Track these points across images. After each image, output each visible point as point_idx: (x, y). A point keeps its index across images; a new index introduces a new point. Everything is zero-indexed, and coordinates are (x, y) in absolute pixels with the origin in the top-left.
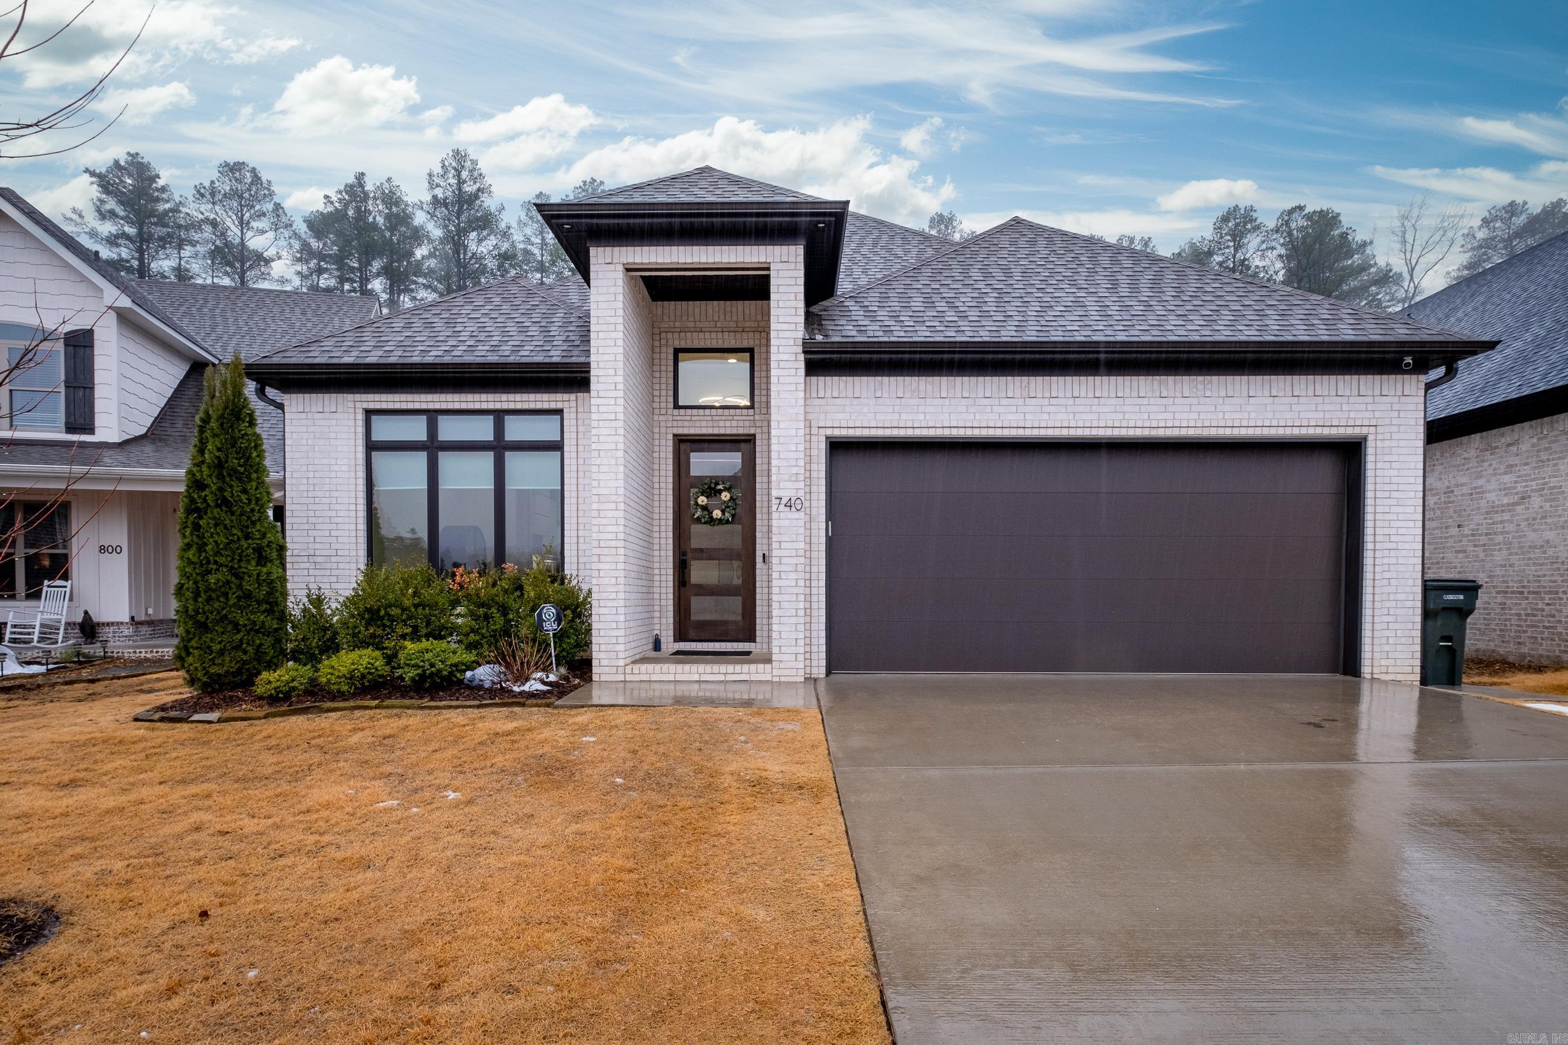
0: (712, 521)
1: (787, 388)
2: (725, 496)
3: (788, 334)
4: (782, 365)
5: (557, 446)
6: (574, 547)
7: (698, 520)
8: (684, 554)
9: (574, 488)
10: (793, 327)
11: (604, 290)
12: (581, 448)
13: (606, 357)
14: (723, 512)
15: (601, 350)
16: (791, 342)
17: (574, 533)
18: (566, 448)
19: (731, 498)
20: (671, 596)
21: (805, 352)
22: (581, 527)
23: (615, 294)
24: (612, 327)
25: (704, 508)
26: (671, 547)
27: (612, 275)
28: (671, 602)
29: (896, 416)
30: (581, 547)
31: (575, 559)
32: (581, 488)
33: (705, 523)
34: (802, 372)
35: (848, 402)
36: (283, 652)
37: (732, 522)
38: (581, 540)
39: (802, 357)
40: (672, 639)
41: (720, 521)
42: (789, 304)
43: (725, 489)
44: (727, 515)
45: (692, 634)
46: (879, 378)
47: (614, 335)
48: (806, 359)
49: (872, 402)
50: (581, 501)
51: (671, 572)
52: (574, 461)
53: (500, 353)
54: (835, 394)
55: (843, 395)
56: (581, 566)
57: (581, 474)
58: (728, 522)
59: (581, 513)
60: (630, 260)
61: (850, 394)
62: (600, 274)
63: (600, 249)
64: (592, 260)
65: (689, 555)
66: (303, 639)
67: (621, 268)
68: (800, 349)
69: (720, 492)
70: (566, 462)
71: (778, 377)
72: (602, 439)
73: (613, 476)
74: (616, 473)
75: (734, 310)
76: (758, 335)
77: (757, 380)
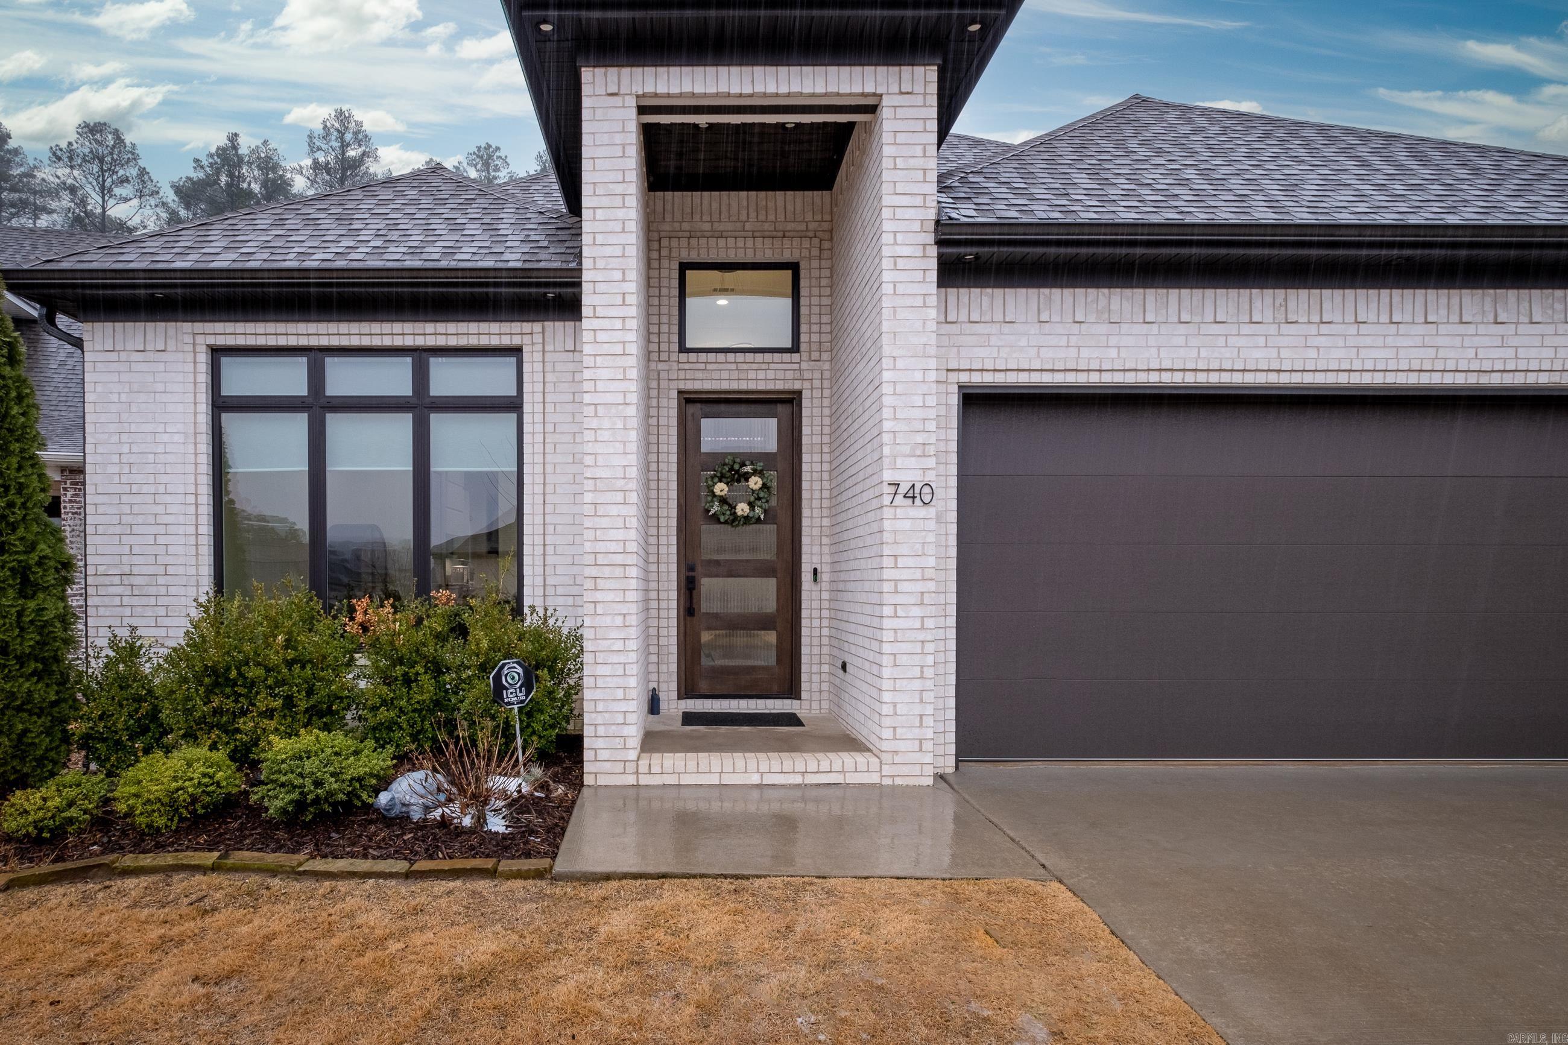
0: (735, 520)
1: (909, 302)
2: (755, 482)
3: (910, 213)
4: (901, 264)
5: (513, 405)
6: (539, 561)
7: (715, 519)
8: (691, 568)
9: (539, 469)
10: (919, 201)
11: (605, 139)
12: (550, 408)
13: (608, 251)
14: (751, 505)
15: (600, 239)
16: (917, 226)
17: (539, 540)
18: (527, 408)
19: (764, 486)
20: (674, 631)
21: (939, 243)
22: (550, 529)
23: (624, 146)
24: (618, 201)
25: (723, 500)
26: (674, 558)
27: (619, 114)
28: (674, 640)
29: (1073, 352)
30: (550, 560)
31: (539, 580)
32: (549, 469)
33: (726, 522)
34: (933, 276)
35: (994, 329)
36: (66, 738)
37: (765, 522)
38: (550, 550)
39: (933, 251)
40: (675, 695)
41: (747, 519)
42: (912, 162)
43: (755, 472)
44: (758, 510)
45: (704, 686)
46: (1046, 291)
47: (621, 214)
48: (940, 257)
49: (1034, 329)
50: (549, 489)
51: (674, 595)
52: (539, 428)
53: (425, 256)
54: (975, 317)
55: (988, 318)
56: (550, 591)
57: (549, 448)
58: (758, 520)
59: (549, 509)
60: (649, 89)
61: (998, 317)
62: (599, 112)
63: (599, 71)
64: (586, 90)
65: (699, 569)
66: (101, 717)
67: (632, 102)
68: (931, 238)
69: (746, 477)
70: (527, 428)
71: (895, 283)
72: (600, 386)
73: (619, 447)
74: (624, 443)
75: (771, 205)
76: (806, 243)
77: (804, 310)
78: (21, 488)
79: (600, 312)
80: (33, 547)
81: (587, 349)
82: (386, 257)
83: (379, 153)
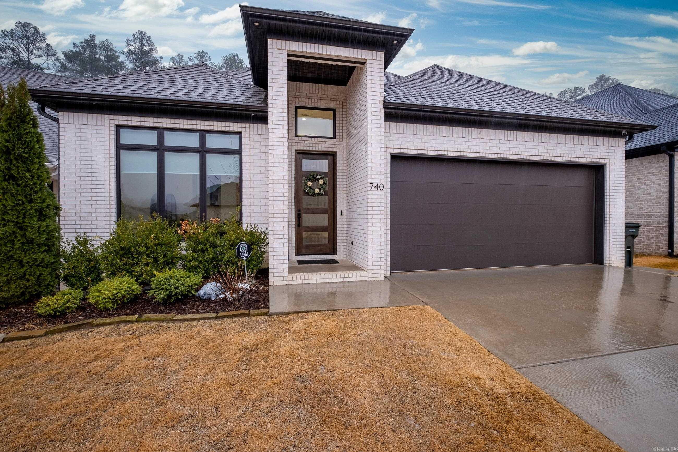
3: (376, 98)
5: (239, 152)
6: (248, 208)
8: (299, 210)
9: (248, 175)
11: (277, 64)
13: (277, 102)
17: (248, 200)
18: (243, 153)
20: (294, 232)
22: (252, 196)
23: (283, 67)
26: (294, 207)
27: (281, 56)
29: (423, 144)
30: (252, 207)
31: (248, 215)
32: (252, 175)
34: (383, 119)
35: (401, 135)
38: (252, 204)
39: (383, 110)
40: (294, 254)
42: (377, 82)
44: (322, 191)
45: (304, 251)
46: (416, 125)
48: (385, 112)
49: (412, 136)
50: (252, 182)
51: (294, 220)
52: (248, 161)
53: (206, 97)
54: (395, 131)
55: (399, 132)
56: (252, 218)
57: (252, 168)
59: (252, 189)
60: (292, 49)
61: (402, 132)
62: (274, 54)
63: (274, 41)
64: (270, 47)
65: (302, 211)
67: (286, 52)
68: (383, 106)
70: (244, 161)
71: (372, 120)
72: (275, 148)
73: (282, 169)
74: (283, 167)
75: (326, 89)
76: (338, 103)
77: (337, 125)
78: (39, 177)
79: (275, 122)
80: (44, 201)
81: (270, 135)
82: (190, 96)
83: (157, 49)
